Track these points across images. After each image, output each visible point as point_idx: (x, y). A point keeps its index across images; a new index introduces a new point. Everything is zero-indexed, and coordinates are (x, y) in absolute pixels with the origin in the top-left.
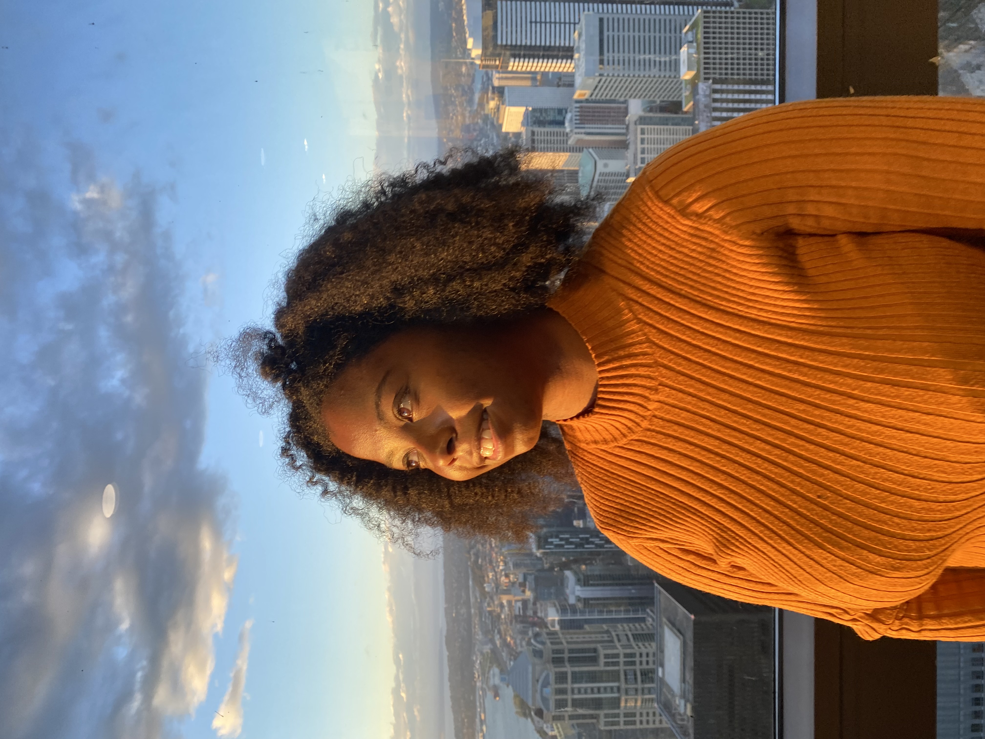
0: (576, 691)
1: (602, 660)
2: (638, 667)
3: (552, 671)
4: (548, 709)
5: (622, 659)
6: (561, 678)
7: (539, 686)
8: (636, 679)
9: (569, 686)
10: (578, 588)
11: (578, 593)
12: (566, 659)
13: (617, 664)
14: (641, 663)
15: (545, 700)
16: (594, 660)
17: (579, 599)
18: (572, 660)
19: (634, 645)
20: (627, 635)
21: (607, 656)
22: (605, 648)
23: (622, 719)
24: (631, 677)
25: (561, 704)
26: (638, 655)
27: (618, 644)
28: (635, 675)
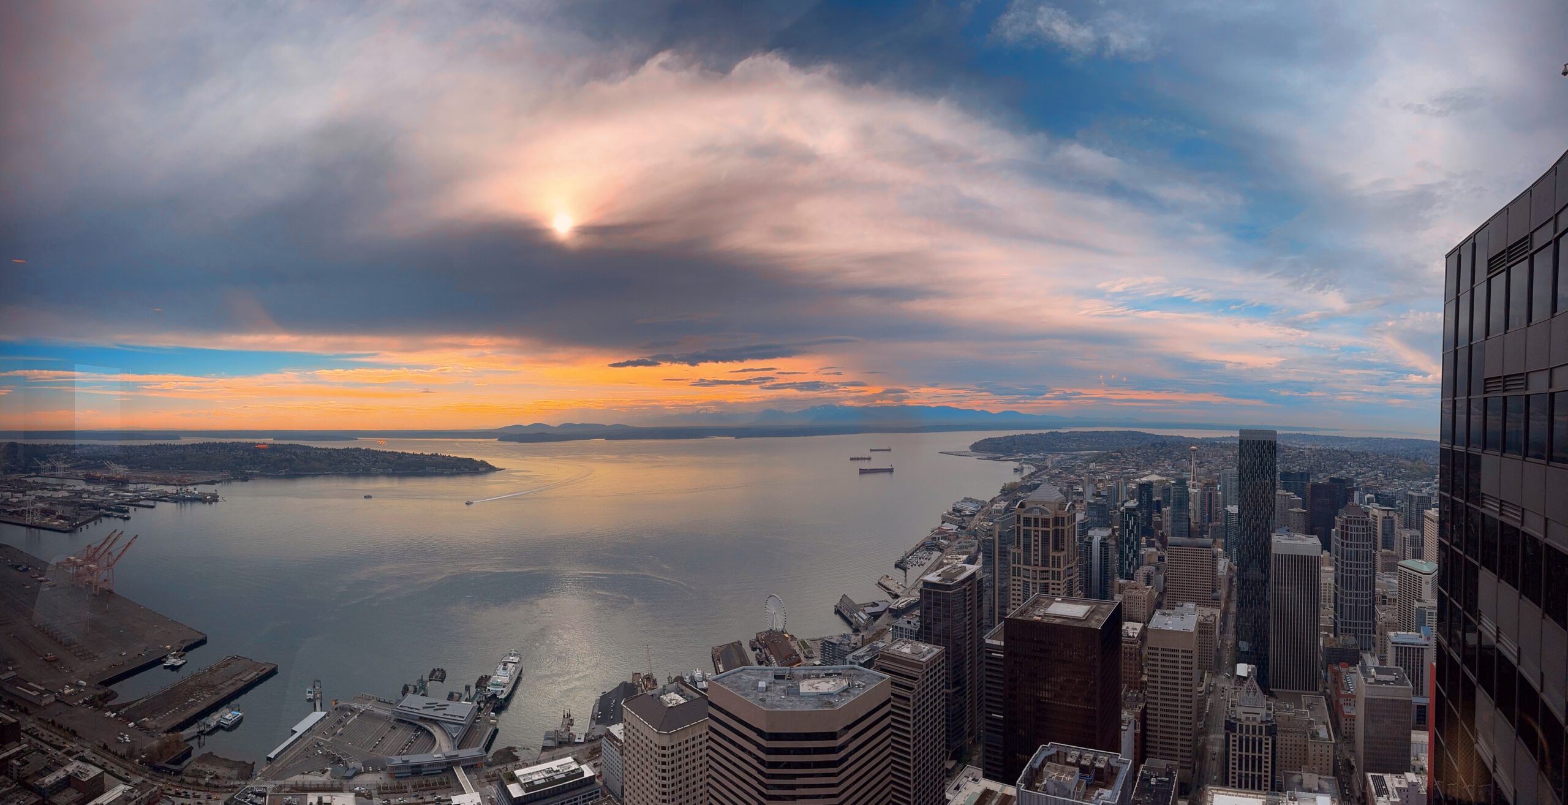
0: (1036, 533)
1: (1056, 554)
2: (1051, 581)
3: (1050, 517)
4: (1025, 512)
5: (1056, 569)
6: (1045, 523)
7: (1040, 506)
8: (1043, 579)
9: (1040, 528)
10: (1100, 539)
11: (1095, 537)
12: (1058, 527)
13: (1054, 566)
14: (1053, 584)
15: (1031, 510)
16: (1056, 548)
17: (1091, 538)
18: (1057, 531)
19: (1066, 580)
20: (1072, 575)
21: (1059, 558)
22: (1064, 556)
23: (1017, 566)
24: (1044, 575)
25: (1027, 521)
26: (1058, 582)
27: (1066, 567)
28: (1046, 579)
